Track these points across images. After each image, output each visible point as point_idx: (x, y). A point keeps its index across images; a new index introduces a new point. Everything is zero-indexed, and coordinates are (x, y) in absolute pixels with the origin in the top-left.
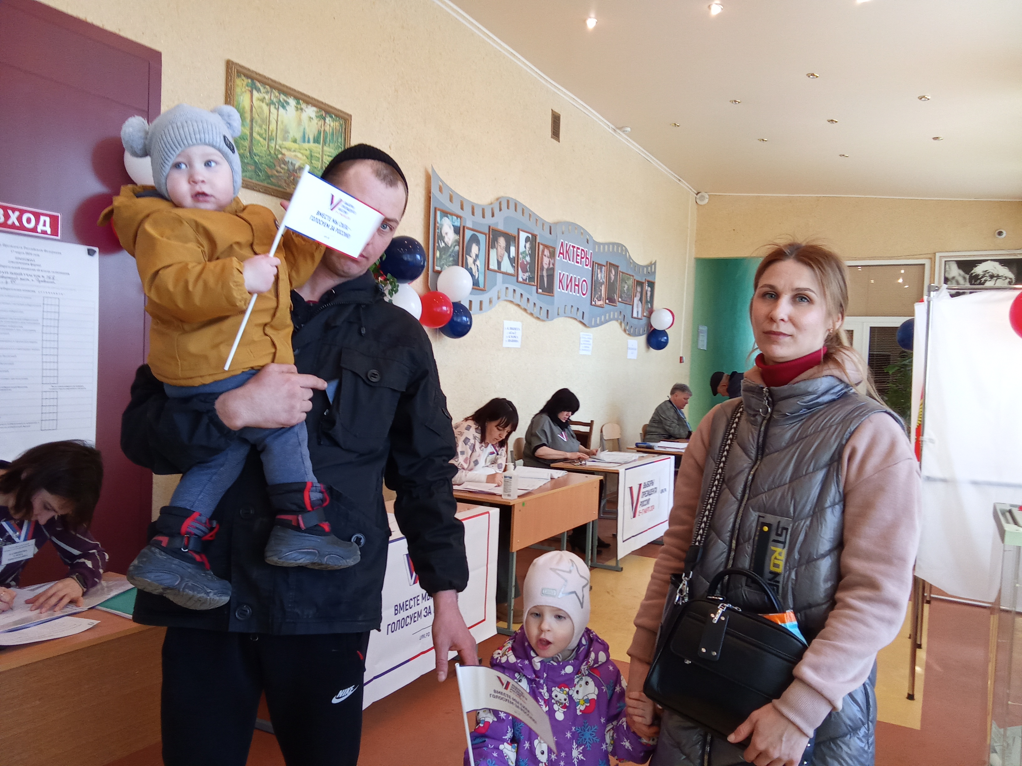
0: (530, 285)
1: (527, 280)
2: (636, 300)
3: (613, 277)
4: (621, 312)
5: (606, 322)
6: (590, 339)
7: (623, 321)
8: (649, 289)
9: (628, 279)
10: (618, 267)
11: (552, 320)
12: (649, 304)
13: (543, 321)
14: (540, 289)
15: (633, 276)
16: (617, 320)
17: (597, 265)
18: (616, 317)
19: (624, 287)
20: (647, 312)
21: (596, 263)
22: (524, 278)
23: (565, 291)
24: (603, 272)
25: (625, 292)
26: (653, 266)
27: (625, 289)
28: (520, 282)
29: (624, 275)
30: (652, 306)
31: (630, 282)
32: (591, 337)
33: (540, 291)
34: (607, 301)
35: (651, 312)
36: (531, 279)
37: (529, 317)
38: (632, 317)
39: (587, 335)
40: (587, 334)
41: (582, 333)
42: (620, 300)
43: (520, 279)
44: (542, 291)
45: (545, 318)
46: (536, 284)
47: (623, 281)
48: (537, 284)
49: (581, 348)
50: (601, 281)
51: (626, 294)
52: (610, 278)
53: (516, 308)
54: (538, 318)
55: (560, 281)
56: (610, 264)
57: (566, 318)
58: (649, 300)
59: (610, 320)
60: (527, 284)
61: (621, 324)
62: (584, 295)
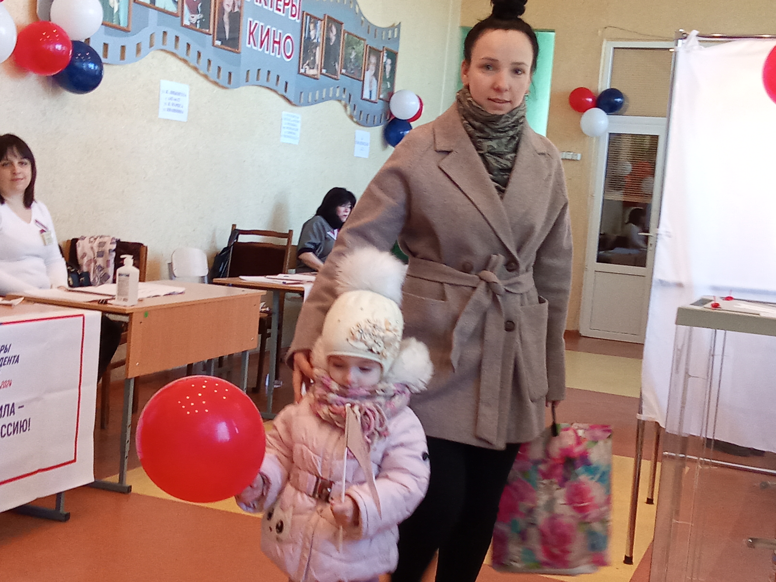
0: (202, 32)
1: (198, 26)
2: (369, 75)
3: (333, 38)
4: (344, 89)
5: (323, 100)
6: (298, 122)
7: (348, 103)
8: (389, 61)
9: (358, 43)
10: (342, 24)
11: (238, 86)
12: (388, 83)
13: (223, 87)
14: (217, 40)
15: (364, 40)
16: (340, 101)
17: (308, 17)
18: (337, 95)
19: (351, 54)
20: (385, 93)
21: (307, 14)
22: (194, 21)
23: (257, 48)
24: (318, 29)
25: (351, 62)
26: (396, 29)
27: (353, 56)
28: (186, 26)
29: (350, 36)
30: (393, 84)
31: (361, 48)
32: (299, 119)
33: (218, 43)
34: (324, 71)
35: (391, 94)
36: (204, 23)
37: (202, 79)
38: (362, 98)
39: (294, 116)
40: (291, 114)
41: (284, 113)
42: (344, 71)
43: (186, 22)
44: (222, 43)
45: (225, 83)
46: (211, 32)
47: (349, 44)
48: (214, 32)
49: (283, 133)
50: (315, 41)
51: (354, 65)
52: (328, 39)
53: (181, 64)
54: (216, 83)
55: (251, 33)
56: (328, 17)
57: (259, 88)
58: (388, 77)
59: (328, 98)
60: (197, 30)
61: (345, 106)
62: (289, 57)
